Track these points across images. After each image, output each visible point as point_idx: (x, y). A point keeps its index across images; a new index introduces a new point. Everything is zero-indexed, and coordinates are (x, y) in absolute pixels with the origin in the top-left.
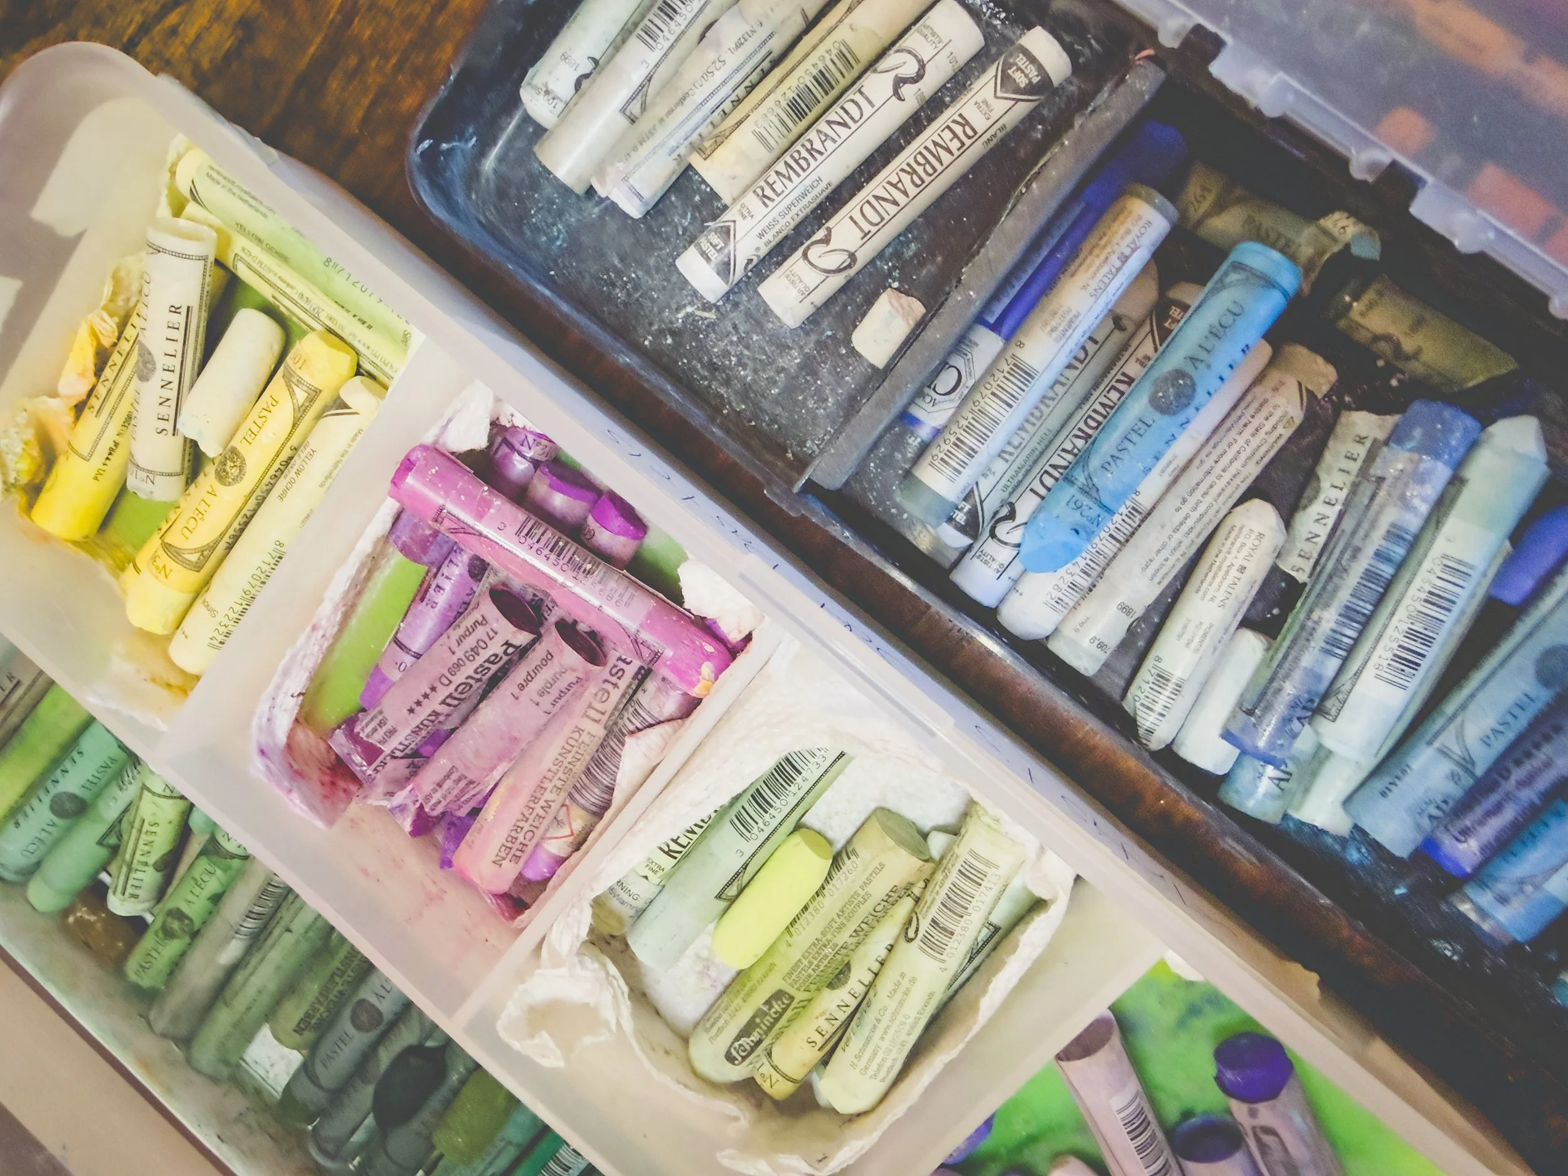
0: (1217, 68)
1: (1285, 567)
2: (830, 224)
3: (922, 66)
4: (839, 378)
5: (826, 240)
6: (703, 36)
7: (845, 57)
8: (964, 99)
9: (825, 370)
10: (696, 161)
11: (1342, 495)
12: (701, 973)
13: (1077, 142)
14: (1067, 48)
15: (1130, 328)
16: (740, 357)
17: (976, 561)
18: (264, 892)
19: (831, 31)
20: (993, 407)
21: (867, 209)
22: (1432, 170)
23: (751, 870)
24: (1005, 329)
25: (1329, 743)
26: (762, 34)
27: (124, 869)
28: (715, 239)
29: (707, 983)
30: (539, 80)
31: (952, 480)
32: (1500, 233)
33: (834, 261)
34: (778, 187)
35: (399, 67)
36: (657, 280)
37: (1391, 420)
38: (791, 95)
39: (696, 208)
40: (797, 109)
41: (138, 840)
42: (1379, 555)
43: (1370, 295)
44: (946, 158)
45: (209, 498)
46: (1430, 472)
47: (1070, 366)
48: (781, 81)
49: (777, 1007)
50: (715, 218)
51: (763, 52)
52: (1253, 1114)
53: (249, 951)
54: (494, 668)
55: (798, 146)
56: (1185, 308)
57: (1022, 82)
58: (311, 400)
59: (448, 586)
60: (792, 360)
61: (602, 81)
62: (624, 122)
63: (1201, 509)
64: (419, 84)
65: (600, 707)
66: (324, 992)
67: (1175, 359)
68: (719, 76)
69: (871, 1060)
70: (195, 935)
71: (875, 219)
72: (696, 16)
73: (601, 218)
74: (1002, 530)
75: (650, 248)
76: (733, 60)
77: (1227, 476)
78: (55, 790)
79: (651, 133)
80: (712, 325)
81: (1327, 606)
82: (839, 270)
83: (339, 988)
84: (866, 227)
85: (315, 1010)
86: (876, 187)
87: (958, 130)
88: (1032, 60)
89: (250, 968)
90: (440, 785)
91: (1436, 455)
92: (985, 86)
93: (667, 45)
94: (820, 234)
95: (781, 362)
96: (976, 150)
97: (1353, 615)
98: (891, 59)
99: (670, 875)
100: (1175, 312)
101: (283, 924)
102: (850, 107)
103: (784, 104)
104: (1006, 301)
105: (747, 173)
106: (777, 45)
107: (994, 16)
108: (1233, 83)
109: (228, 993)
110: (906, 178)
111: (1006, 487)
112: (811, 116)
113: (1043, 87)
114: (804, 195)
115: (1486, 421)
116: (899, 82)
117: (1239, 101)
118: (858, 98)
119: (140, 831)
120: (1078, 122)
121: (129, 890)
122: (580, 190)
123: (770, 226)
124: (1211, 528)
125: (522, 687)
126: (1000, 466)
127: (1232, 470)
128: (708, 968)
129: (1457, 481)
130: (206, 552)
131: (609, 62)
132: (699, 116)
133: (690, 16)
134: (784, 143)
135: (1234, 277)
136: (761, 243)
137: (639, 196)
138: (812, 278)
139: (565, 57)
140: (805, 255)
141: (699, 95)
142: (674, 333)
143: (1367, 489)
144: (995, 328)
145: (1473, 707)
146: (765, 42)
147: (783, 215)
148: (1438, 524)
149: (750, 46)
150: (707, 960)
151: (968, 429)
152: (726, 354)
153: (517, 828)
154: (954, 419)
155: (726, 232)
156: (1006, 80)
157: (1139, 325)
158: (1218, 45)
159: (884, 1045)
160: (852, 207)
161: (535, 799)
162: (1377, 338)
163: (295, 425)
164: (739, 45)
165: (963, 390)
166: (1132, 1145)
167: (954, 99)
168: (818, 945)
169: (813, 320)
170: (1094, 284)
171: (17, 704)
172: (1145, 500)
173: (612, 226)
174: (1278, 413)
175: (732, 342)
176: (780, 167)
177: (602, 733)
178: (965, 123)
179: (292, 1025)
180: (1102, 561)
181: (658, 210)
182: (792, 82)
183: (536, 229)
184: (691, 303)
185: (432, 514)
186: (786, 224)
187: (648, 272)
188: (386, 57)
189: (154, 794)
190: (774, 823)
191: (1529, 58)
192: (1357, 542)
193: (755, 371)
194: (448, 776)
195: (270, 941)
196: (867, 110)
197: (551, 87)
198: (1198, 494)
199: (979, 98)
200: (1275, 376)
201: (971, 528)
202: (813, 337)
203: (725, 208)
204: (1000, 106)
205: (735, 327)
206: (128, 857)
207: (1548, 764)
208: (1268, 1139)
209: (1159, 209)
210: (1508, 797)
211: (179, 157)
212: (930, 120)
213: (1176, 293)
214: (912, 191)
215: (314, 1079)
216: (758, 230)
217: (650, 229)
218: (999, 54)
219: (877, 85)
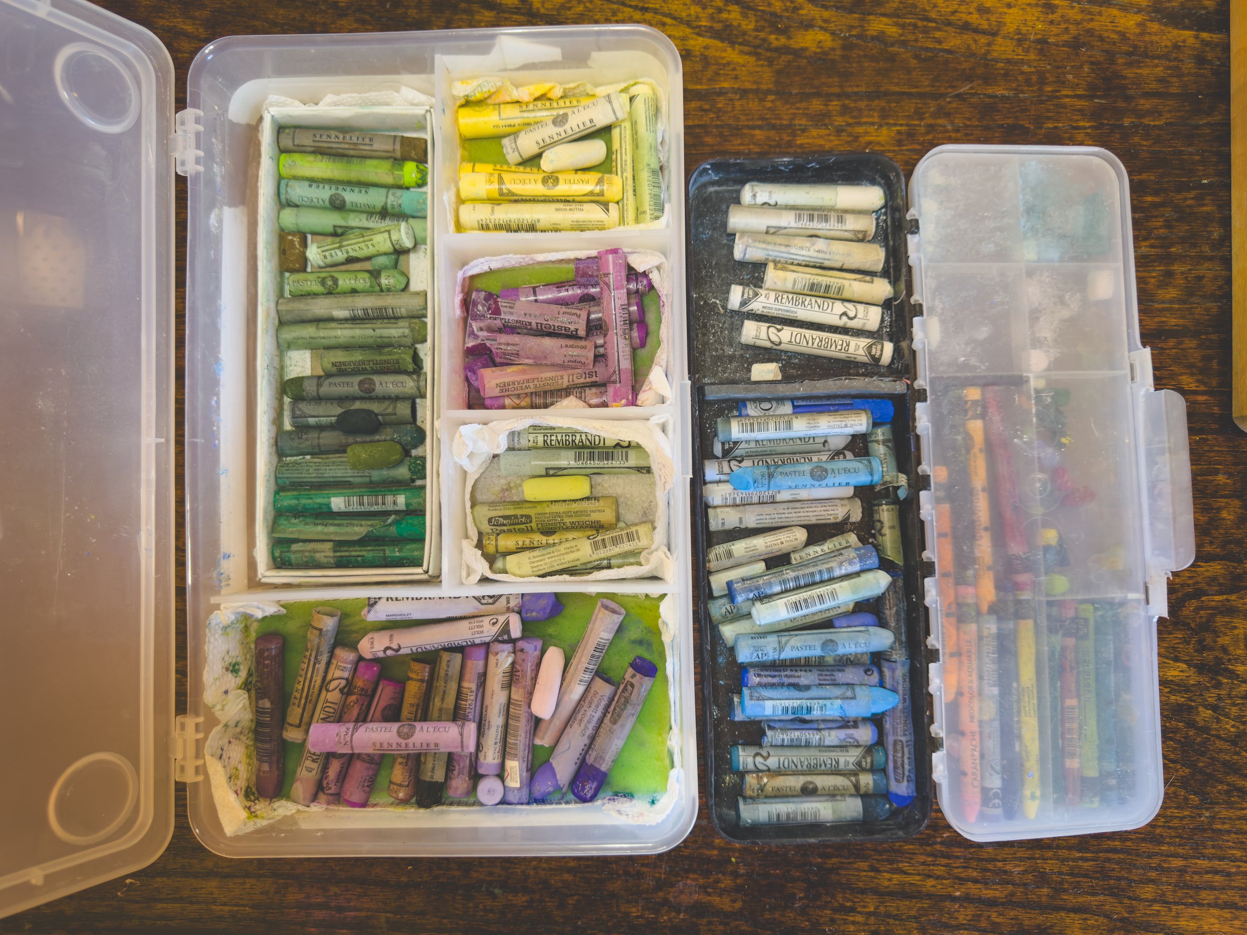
0: (919, 405)
1: (792, 556)
2: (785, 328)
3: (855, 317)
4: (736, 371)
5: (779, 330)
6: (812, 236)
7: (840, 289)
8: (855, 339)
9: (734, 364)
10: (771, 266)
11: (827, 551)
12: (503, 489)
13: (869, 383)
14: (893, 358)
15: (826, 448)
16: (716, 332)
17: (717, 464)
18: (380, 309)
19: (844, 279)
20: (772, 425)
21: (799, 336)
22: (936, 490)
23: (565, 472)
24: (796, 410)
25: (754, 611)
26: (827, 256)
27: (337, 245)
28: (751, 293)
29: (501, 495)
30: (756, 189)
31: (738, 433)
32: (932, 521)
33: (774, 338)
34: (784, 301)
35: (717, 127)
36: (719, 282)
37: (860, 545)
38: (815, 281)
39: (753, 277)
40: (812, 287)
41: (359, 243)
42: (820, 571)
43: (890, 507)
44: (833, 348)
45: (533, 181)
46: (855, 563)
47: (800, 439)
48: (817, 275)
49: (523, 520)
50: (755, 286)
52: (633, 676)
53: (346, 320)
54: (563, 332)
55: (801, 297)
56: (845, 457)
57: (873, 352)
58: (598, 195)
59: (570, 292)
60: (729, 351)
61: (773, 211)
62: (764, 230)
63: (790, 515)
64: (718, 139)
65: (575, 378)
66: (362, 362)
67: (829, 466)
68: (804, 252)
69: (537, 561)
70: (330, 293)
71: (798, 341)
72: (816, 229)
73: (724, 245)
74: (733, 463)
75: (727, 271)
76: (812, 253)
77: (806, 514)
78: (340, 192)
79: (769, 243)
80: (719, 314)
81: (794, 571)
82: (772, 342)
83: (368, 367)
84: (793, 340)
85: (349, 364)
86: (808, 333)
87: (845, 345)
88: (882, 350)
89: (342, 326)
90: (508, 344)
91: (861, 561)
92: (863, 342)
93: (800, 226)
94: (779, 327)
95: (725, 348)
96: (842, 356)
97: (797, 582)
98: (850, 306)
99: (536, 448)
100: (841, 457)
101: (374, 326)
102: (826, 304)
103: (811, 281)
104: (804, 403)
105: (780, 286)
106: (827, 263)
107: (886, 327)
108: (918, 413)
109: (321, 325)
110: (818, 340)
111: (748, 452)
112: (813, 293)
113: (876, 360)
114: (787, 311)
115: (880, 568)
116: (845, 314)
117: (914, 419)
118: (831, 304)
119: (364, 241)
120: (875, 378)
121: (327, 254)
122: (729, 231)
123: (769, 308)
124: (786, 524)
125: (566, 346)
126: (753, 445)
127: (809, 514)
128: (507, 490)
129: (857, 574)
130: (510, 193)
131: (780, 209)
132: (786, 255)
133: (815, 227)
134: (799, 291)
135: (865, 462)
136: (761, 309)
137: (745, 255)
138: (763, 335)
139: (770, 193)
140: (769, 327)
141: (793, 250)
142: (705, 302)
143: (836, 553)
144: (794, 407)
145: (799, 637)
146: (825, 259)
147: (776, 309)
148: (842, 581)
149: (821, 255)
150: (510, 488)
151: (759, 424)
152: (713, 326)
153: (514, 383)
154: (757, 417)
155: (756, 294)
156: (870, 347)
157: (829, 451)
158: (925, 400)
159: (547, 561)
160: (796, 330)
161: (528, 381)
162: (879, 521)
163: (584, 195)
164: (818, 251)
165: (767, 413)
166: (592, 652)
167: (852, 335)
168: (558, 514)
169: (748, 347)
170: (832, 424)
171: (360, 150)
172: (779, 498)
173: (724, 252)
174: (836, 512)
175: (718, 325)
176: (790, 296)
177: (565, 386)
178: (848, 345)
179: (334, 360)
180: (749, 502)
181: (742, 264)
182: (820, 279)
183: (702, 224)
185: (605, 272)
186: (774, 313)
187: (719, 277)
188: (718, 118)
189: (390, 238)
190: (589, 466)
191: (984, 490)
192: (819, 563)
193: (715, 341)
194: (513, 345)
195: (362, 326)
196: (829, 310)
197: (758, 195)
198: (793, 511)
199: (859, 343)
200: (846, 502)
201: (726, 453)
202: (742, 352)
203: (761, 287)
204: (861, 352)
205: (725, 322)
206: (345, 243)
207: (799, 677)
208: (629, 687)
210: (780, 676)
211: (643, 83)
212: (840, 333)
213: (846, 452)
214: (815, 345)
215: (319, 385)
216: (765, 305)
217: (734, 265)
218: (875, 338)
219: (839, 307)
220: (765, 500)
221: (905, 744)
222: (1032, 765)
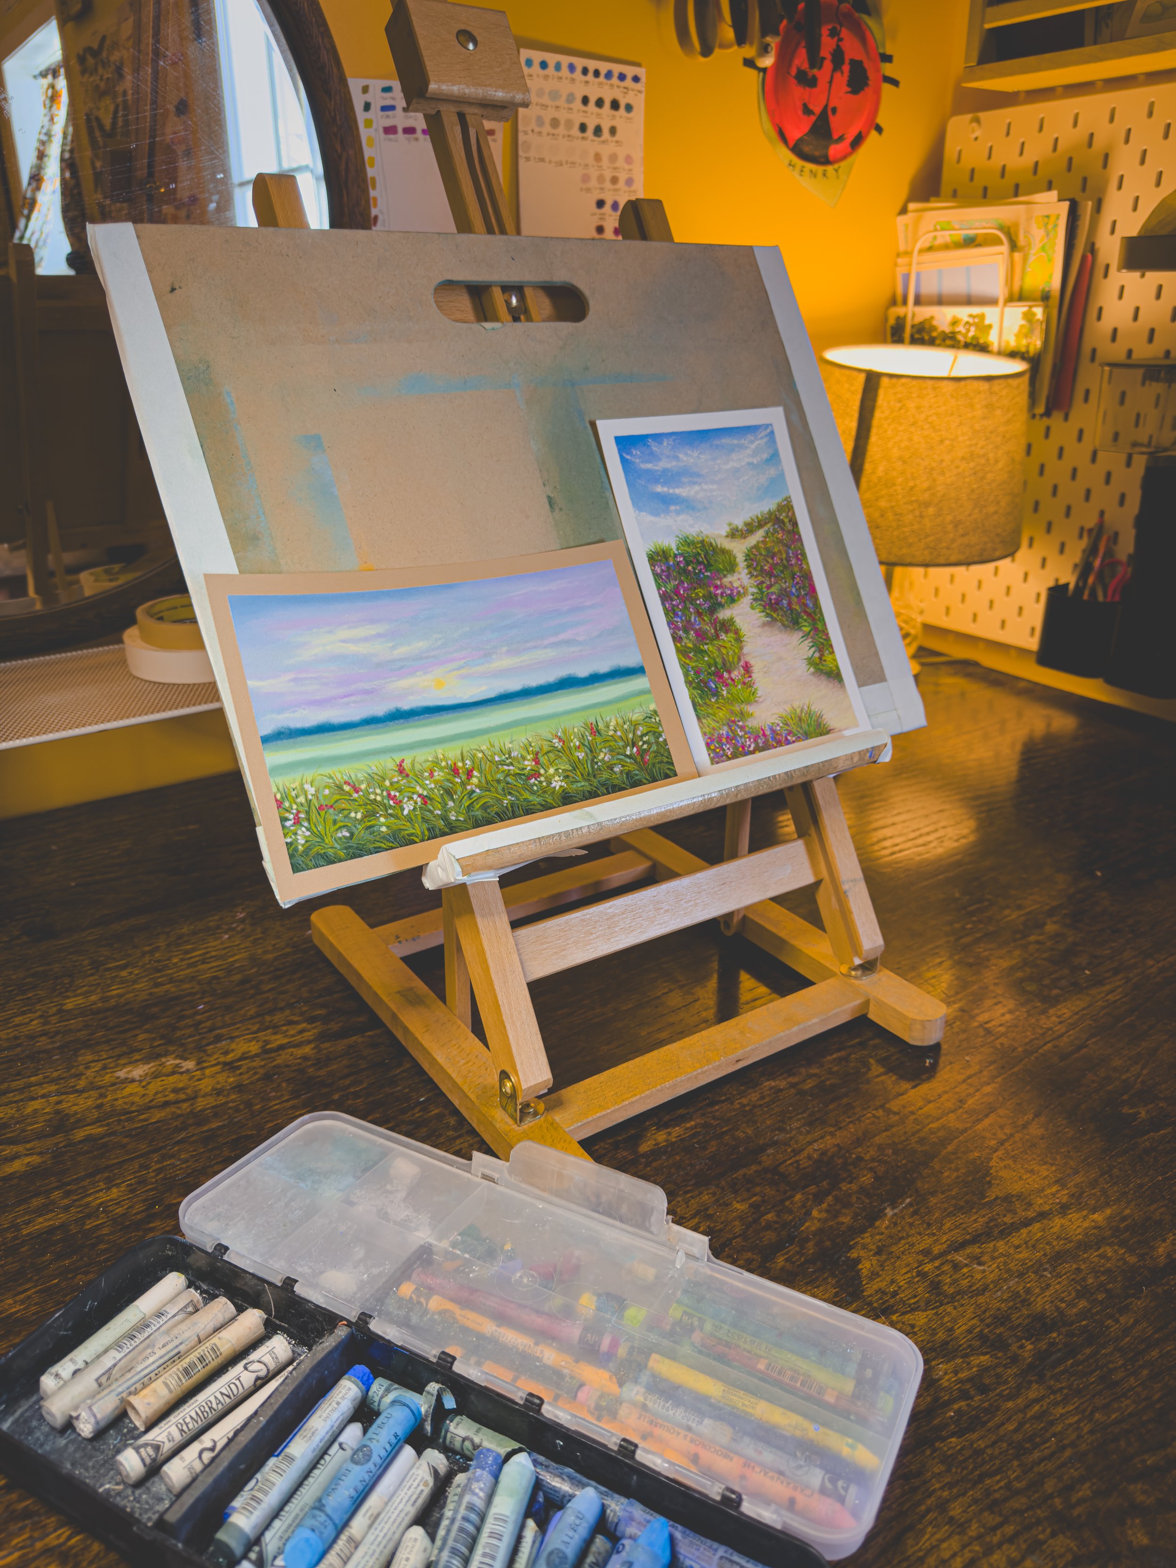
0: (372, 1327)
7: (216, 1350)
19: (210, 1340)
26: (176, 1342)
30: (54, 1372)
31: (248, 1517)
37: (472, 1473)
38: (186, 1367)
39: (124, 1435)
40: (187, 1373)
42: (464, 1520)
43: (456, 1421)
50: (134, 1440)
51: (176, 1351)
61: (89, 1369)
62: (95, 1385)
63: (385, 1531)
68: (151, 1360)
72: (146, 1339)
75: (91, 1456)
76: (160, 1353)
77: (397, 1512)
79: (109, 1388)
91: (482, 1468)
93: (128, 1351)
97: (456, 1552)
103: (181, 1369)
105: (156, 1402)
111: (281, 1537)
124: (392, 1544)
127: (400, 1508)
129: (497, 1483)
131: (94, 1361)
133: (142, 1339)
137: (94, 1424)
139: (71, 1360)
146: (177, 1346)
148: (491, 1502)
151: (260, 1491)
158: (371, 1317)
162: (463, 1440)
164: (164, 1346)
170: (325, 1415)
174: (419, 1478)
175: (129, 1501)
181: (99, 1434)
182: (187, 1362)
184: (109, 1483)
187: (87, 1470)
191: (499, 1326)
197: (60, 1374)
200: (418, 1464)
201: (260, 1561)
209: (354, 1383)
217: (92, 1446)
220: (347, 1552)
221: (729, 1556)
222: (812, 1431)
